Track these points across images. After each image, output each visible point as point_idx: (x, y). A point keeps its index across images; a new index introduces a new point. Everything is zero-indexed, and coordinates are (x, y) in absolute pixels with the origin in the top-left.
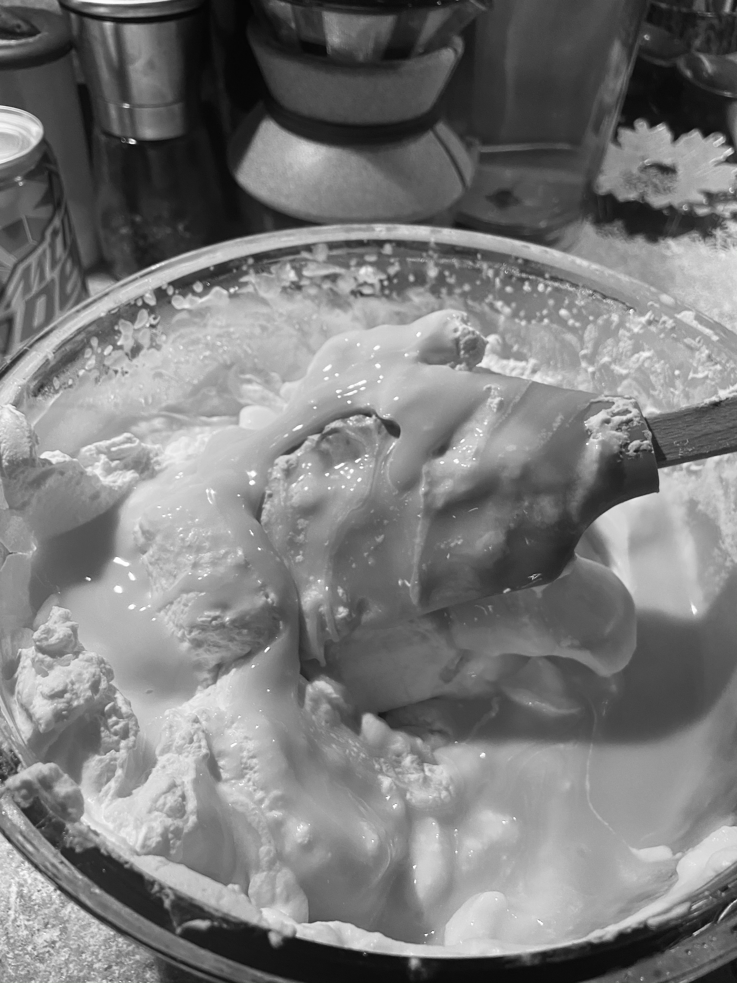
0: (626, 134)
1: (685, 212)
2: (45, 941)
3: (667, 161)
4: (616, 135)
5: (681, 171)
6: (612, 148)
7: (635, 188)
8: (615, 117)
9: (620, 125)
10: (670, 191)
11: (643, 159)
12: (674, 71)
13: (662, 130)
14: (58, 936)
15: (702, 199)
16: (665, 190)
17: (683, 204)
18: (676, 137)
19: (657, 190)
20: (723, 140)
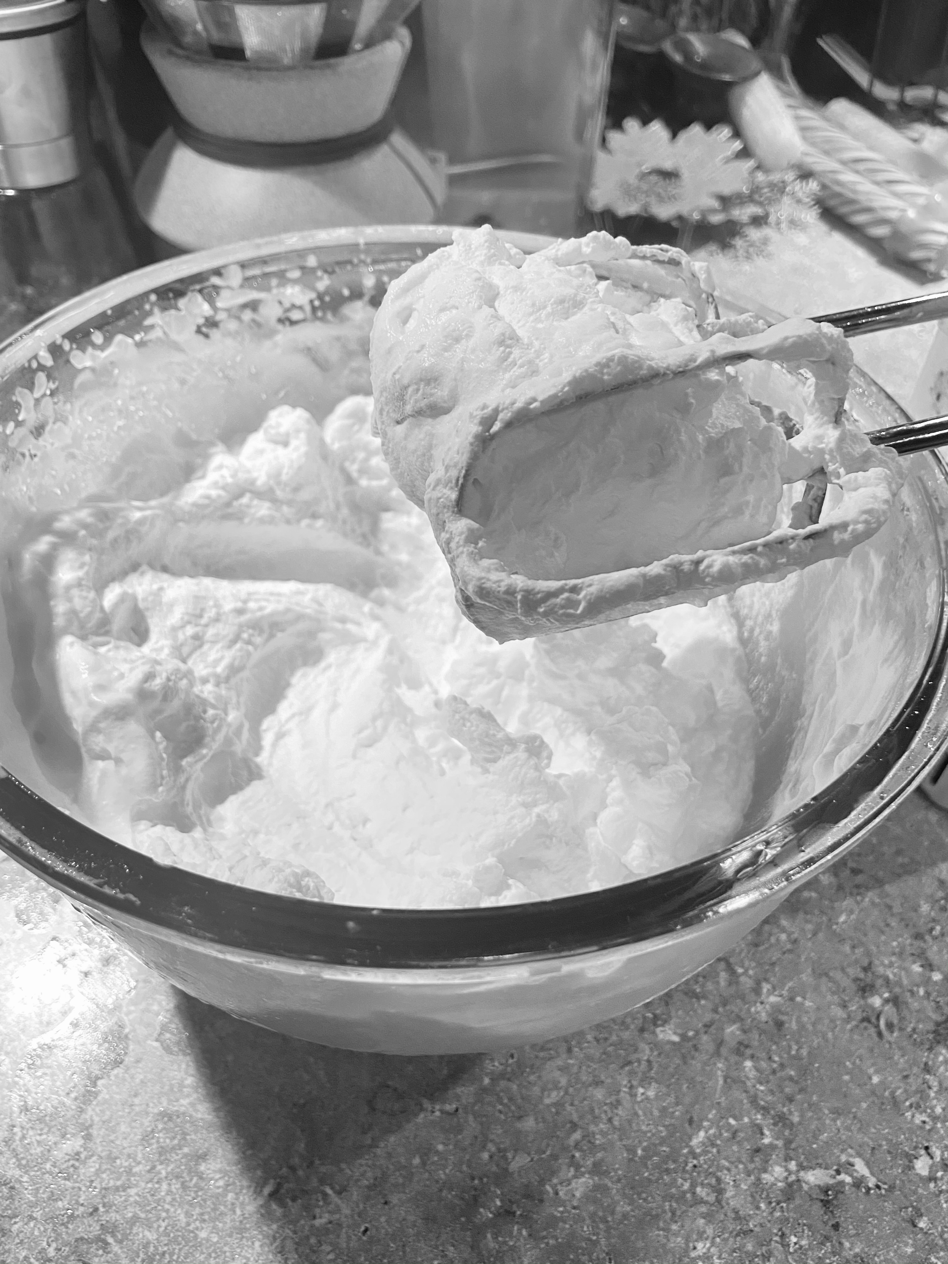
0: (614, 137)
1: (697, 221)
2: (67, 1154)
3: (668, 165)
4: (604, 140)
5: (686, 174)
6: (601, 156)
7: (635, 199)
8: (599, 119)
9: (606, 128)
10: (675, 199)
11: (639, 165)
12: (661, 56)
13: (657, 128)
14: (81, 1146)
15: (716, 204)
16: (669, 198)
17: (693, 211)
18: (674, 135)
19: (661, 199)
20: (728, 132)
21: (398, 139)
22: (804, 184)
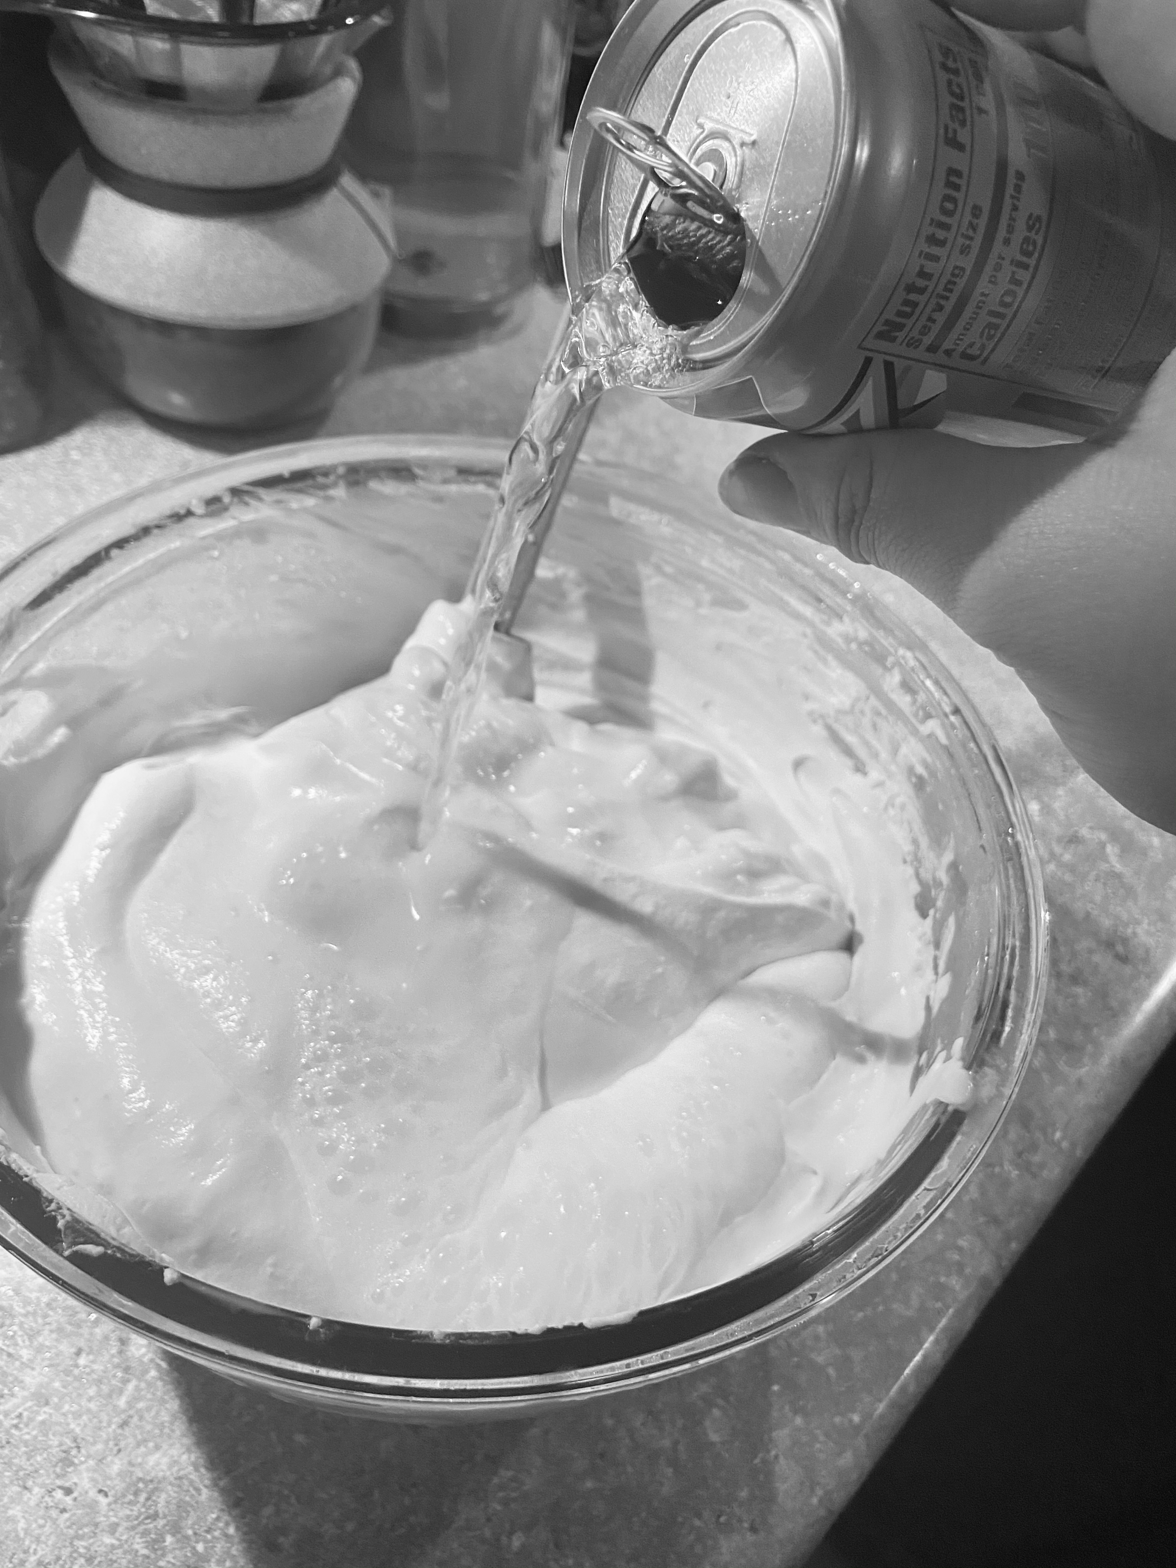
21: (347, 181)
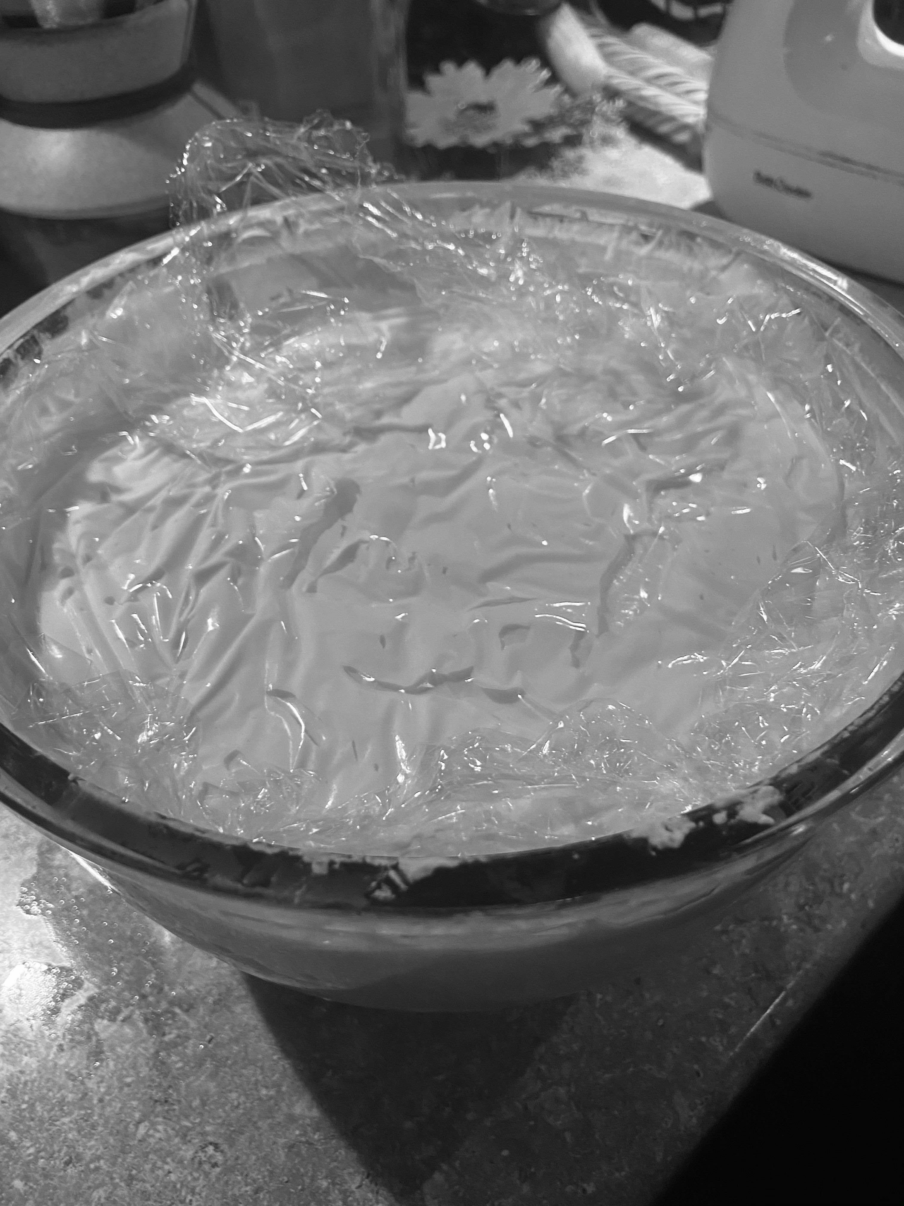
0: (433, 80)
3: (483, 99)
5: (501, 106)
7: (454, 133)
8: (401, 66)
10: (490, 128)
11: (458, 103)
13: (473, 70)
15: (526, 128)
16: (485, 128)
18: (488, 72)
19: (478, 130)
20: (537, 64)
21: (200, 89)
22: (611, 103)
